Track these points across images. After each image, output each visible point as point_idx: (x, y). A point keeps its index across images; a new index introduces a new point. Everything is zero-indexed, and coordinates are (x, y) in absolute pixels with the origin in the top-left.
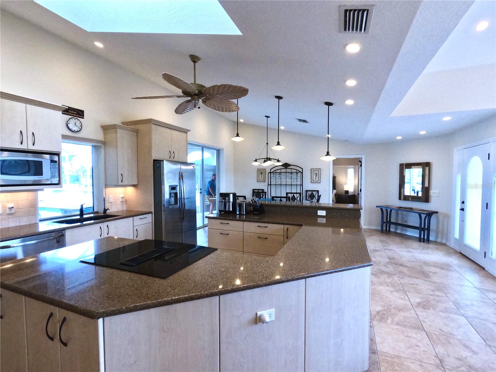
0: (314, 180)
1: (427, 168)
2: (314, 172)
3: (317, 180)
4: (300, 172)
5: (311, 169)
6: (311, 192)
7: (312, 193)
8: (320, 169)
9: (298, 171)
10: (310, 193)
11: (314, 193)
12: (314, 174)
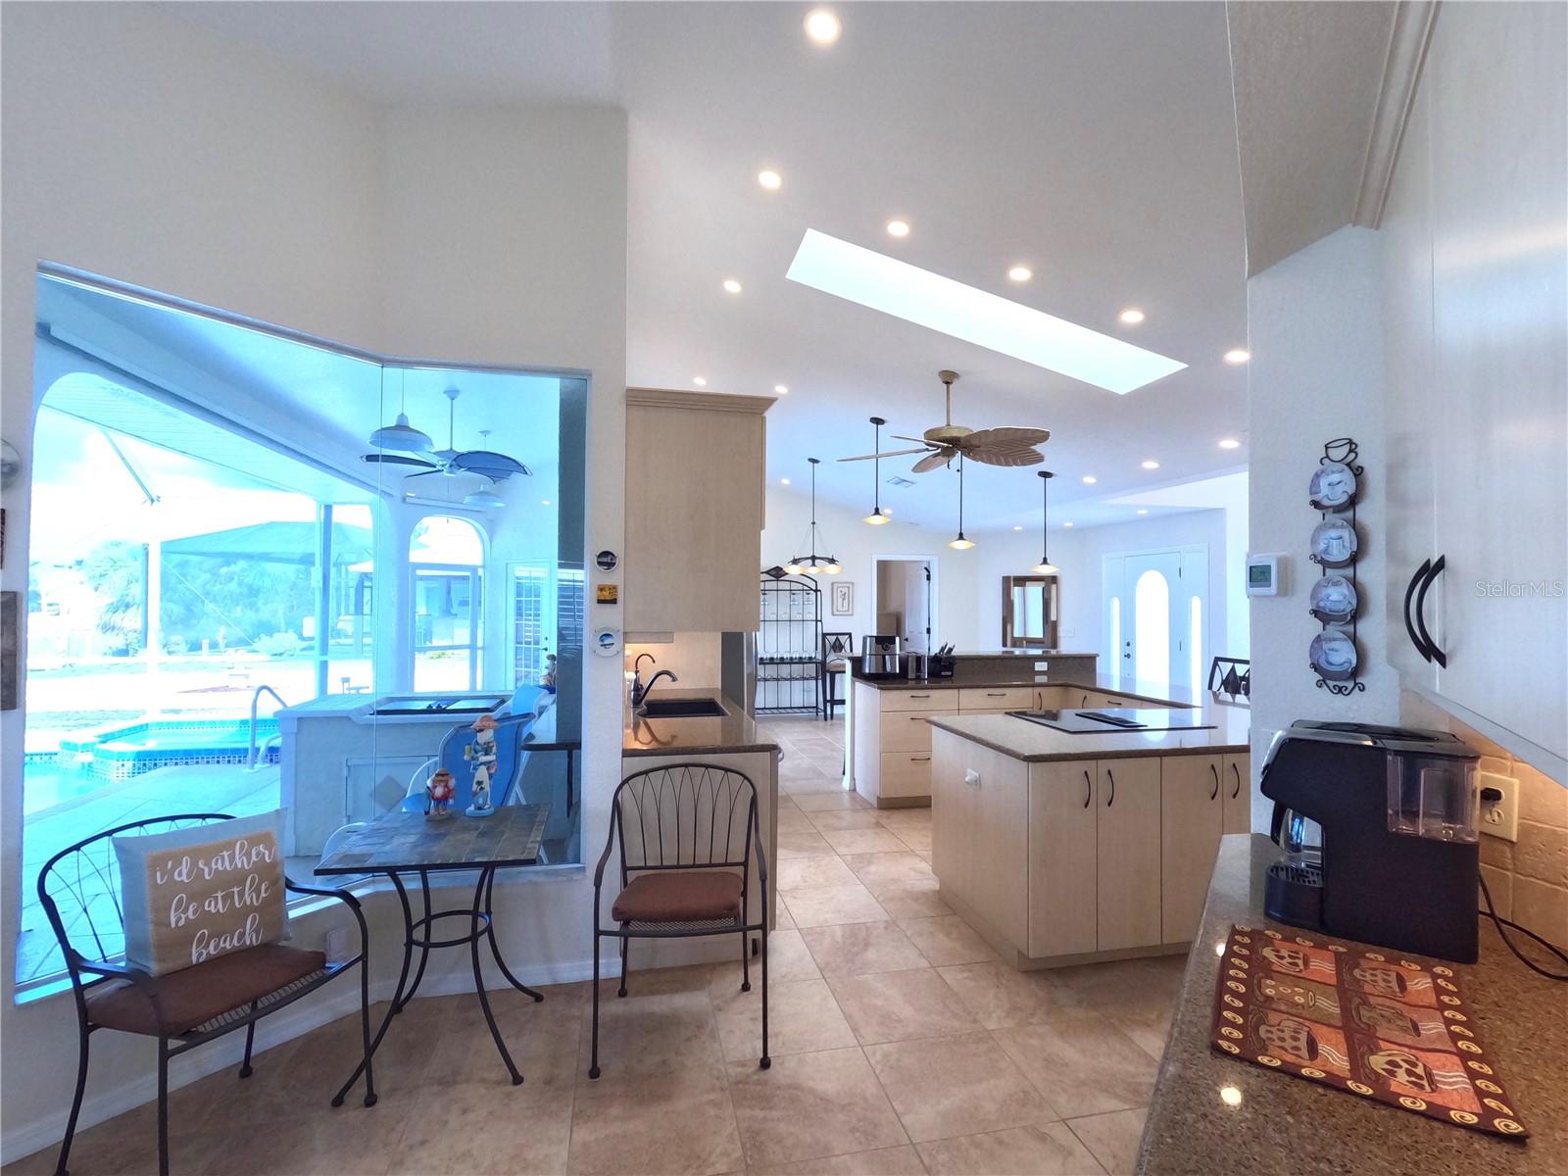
0: (840, 608)
1: (1054, 587)
2: (839, 590)
3: (846, 608)
4: (811, 589)
5: (833, 584)
6: (835, 637)
7: (837, 638)
8: (853, 583)
9: (805, 588)
10: (833, 639)
11: (843, 639)
12: (839, 594)
